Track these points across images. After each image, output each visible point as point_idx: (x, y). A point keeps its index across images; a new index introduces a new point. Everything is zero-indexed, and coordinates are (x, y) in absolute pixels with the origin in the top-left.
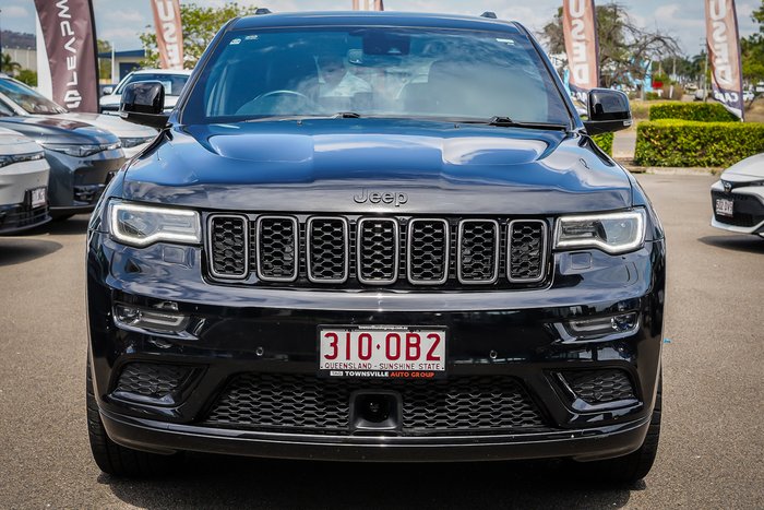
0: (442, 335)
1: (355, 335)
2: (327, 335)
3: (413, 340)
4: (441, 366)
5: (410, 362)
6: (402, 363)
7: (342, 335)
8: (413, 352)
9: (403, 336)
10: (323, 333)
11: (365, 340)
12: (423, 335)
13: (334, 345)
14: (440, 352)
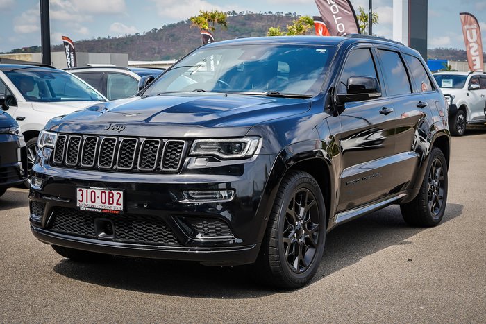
0: (122, 193)
1: (90, 191)
2: (80, 190)
3: (111, 195)
4: (121, 208)
5: (110, 205)
6: (107, 206)
7: (85, 190)
8: (111, 202)
9: (107, 192)
10: (78, 189)
11: (93, 193)
12: (115, 192)
13: (82, 195)
14: (121, 202)
